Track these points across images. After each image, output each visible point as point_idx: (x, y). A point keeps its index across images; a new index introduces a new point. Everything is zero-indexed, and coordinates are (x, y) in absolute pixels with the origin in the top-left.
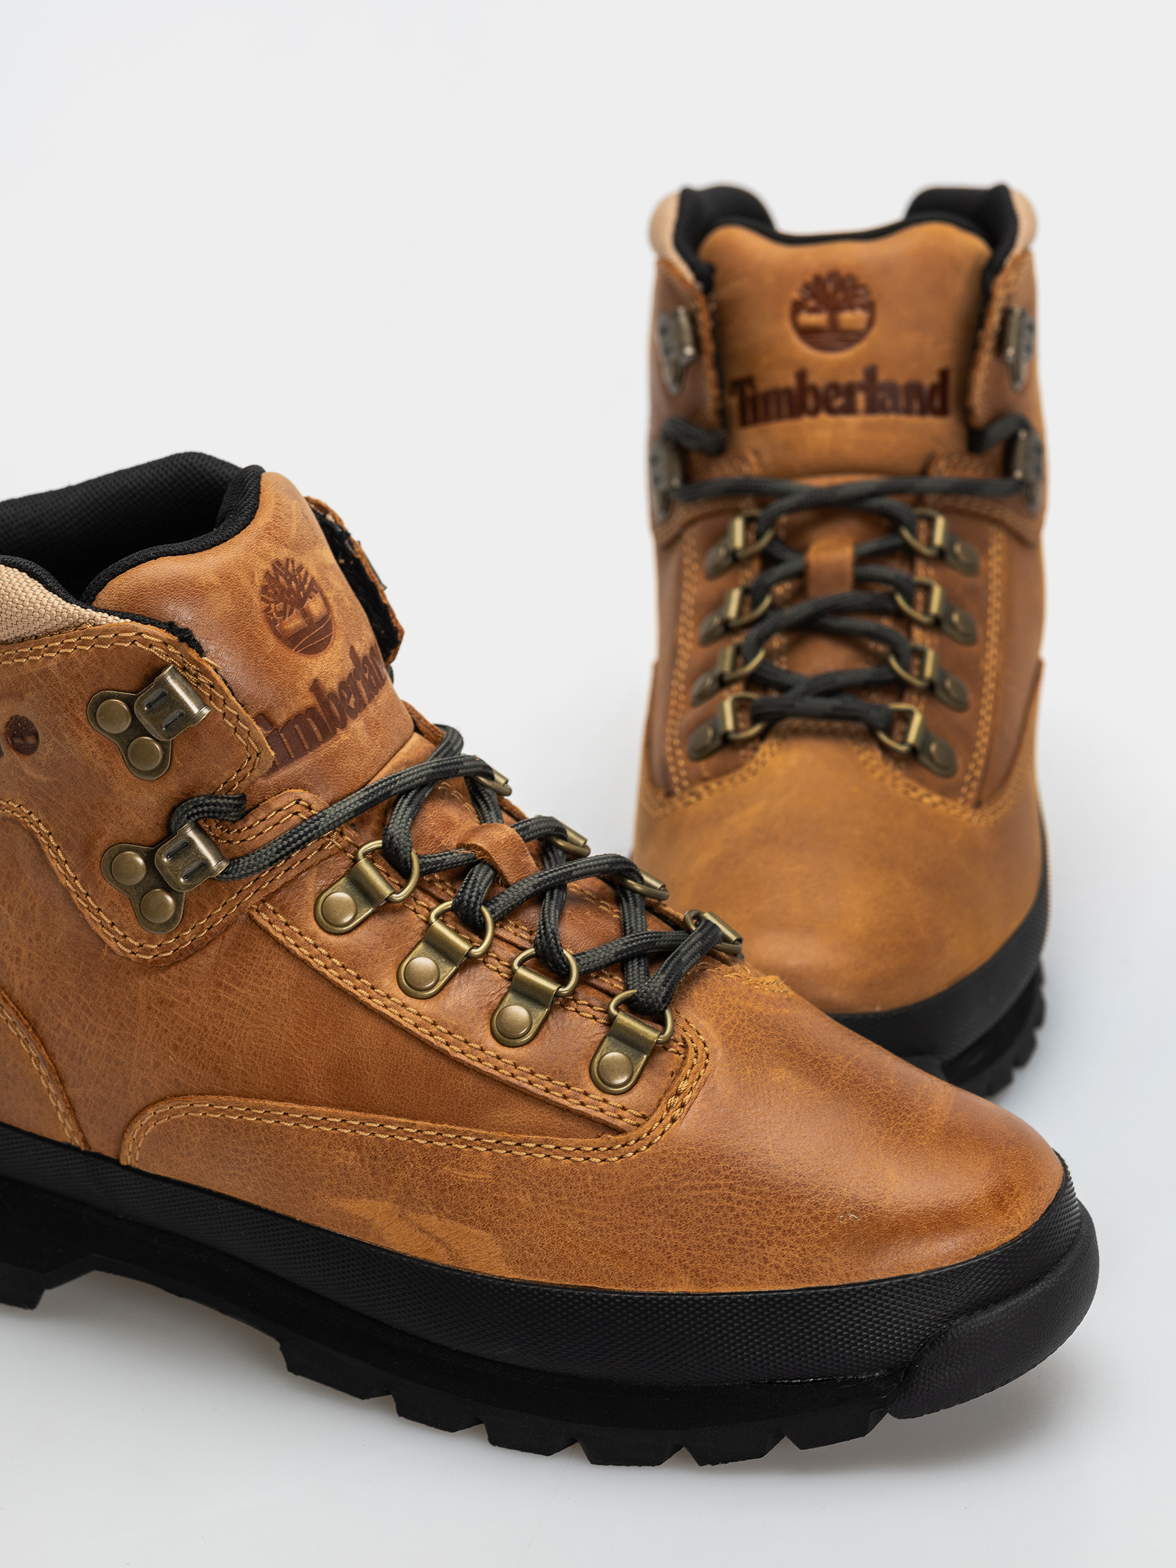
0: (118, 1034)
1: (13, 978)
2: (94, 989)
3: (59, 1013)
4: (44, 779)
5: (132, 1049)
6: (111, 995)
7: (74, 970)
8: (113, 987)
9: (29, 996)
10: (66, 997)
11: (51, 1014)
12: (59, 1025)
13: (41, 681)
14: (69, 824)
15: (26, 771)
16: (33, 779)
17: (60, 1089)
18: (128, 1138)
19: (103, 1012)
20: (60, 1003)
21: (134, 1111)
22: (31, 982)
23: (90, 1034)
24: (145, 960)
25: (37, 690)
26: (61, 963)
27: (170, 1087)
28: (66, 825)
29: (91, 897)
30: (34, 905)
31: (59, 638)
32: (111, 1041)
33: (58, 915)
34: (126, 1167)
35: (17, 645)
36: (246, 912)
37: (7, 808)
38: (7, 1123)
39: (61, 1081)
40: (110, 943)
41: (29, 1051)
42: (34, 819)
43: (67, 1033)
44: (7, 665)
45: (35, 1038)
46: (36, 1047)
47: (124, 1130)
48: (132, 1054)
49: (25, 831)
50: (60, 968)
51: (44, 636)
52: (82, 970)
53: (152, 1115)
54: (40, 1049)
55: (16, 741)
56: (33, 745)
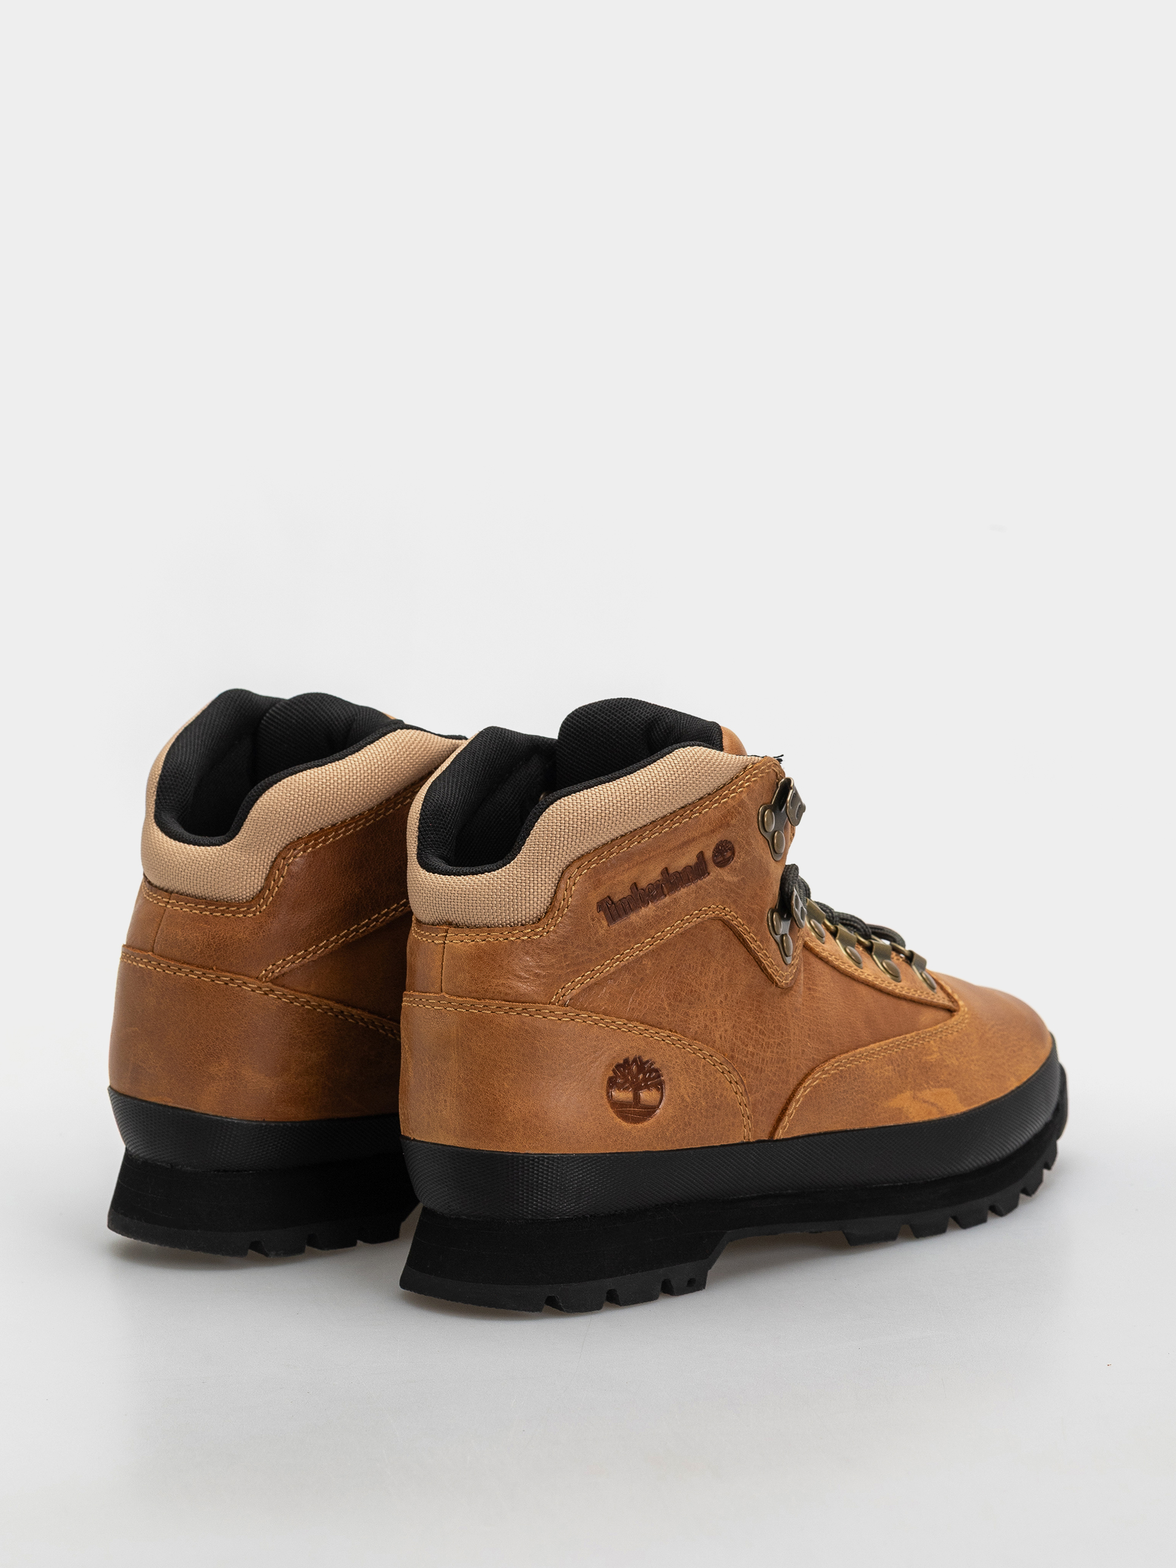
0: (782, 1041)
1: (714, 1034)
2: (764, 1017)
3: (746, 1043)
4: (736, 879)
5: (790, 1047)
6: (774, 1017)
7: (751, 1010)
8: (773, 1011)
9: (726, 1041)
10: (749, 1031)
11: (741, 1047)
12: (748, 1051)
13: (740, 809)
14: (749, 905)
15: (725, 878)
16: (729, 882)
17: (748, 1098)
18: (785, 1116)
19: (772, 1030)
20: (746, 1037)
21: (790, 1093)
22: (726, 1031)
23: (766, 1049)
24: (787, 983)
25: (738, 816)
26: (742, 1008)
27: (811, 1064)
28: (747, 907)
29: (766, 950)
30: (723, 976)
31: (743, 777)
32: (779, 1047)
33: (739, 975)
34: (777, 1140)
35: (723, 789)
36: (803, 939)
37: (710, 911)
38: (707, 1145)
39: (749, 1092)
40: (776, 978)
41: (732, 1079)
42: (728, 911)
43: (753, 1054)
44: (717, 807)
45: (734, 1068)
46: (736, 1074)
47: (782, 1111)
48: (790, 1051)
49: (721, 923)
50: (742, 1012)
51: (736, 778)
52: (756, 1007)
53: (802, 1090)
54: (738, 1074)
55: (720, 859)
56: (730, 857)
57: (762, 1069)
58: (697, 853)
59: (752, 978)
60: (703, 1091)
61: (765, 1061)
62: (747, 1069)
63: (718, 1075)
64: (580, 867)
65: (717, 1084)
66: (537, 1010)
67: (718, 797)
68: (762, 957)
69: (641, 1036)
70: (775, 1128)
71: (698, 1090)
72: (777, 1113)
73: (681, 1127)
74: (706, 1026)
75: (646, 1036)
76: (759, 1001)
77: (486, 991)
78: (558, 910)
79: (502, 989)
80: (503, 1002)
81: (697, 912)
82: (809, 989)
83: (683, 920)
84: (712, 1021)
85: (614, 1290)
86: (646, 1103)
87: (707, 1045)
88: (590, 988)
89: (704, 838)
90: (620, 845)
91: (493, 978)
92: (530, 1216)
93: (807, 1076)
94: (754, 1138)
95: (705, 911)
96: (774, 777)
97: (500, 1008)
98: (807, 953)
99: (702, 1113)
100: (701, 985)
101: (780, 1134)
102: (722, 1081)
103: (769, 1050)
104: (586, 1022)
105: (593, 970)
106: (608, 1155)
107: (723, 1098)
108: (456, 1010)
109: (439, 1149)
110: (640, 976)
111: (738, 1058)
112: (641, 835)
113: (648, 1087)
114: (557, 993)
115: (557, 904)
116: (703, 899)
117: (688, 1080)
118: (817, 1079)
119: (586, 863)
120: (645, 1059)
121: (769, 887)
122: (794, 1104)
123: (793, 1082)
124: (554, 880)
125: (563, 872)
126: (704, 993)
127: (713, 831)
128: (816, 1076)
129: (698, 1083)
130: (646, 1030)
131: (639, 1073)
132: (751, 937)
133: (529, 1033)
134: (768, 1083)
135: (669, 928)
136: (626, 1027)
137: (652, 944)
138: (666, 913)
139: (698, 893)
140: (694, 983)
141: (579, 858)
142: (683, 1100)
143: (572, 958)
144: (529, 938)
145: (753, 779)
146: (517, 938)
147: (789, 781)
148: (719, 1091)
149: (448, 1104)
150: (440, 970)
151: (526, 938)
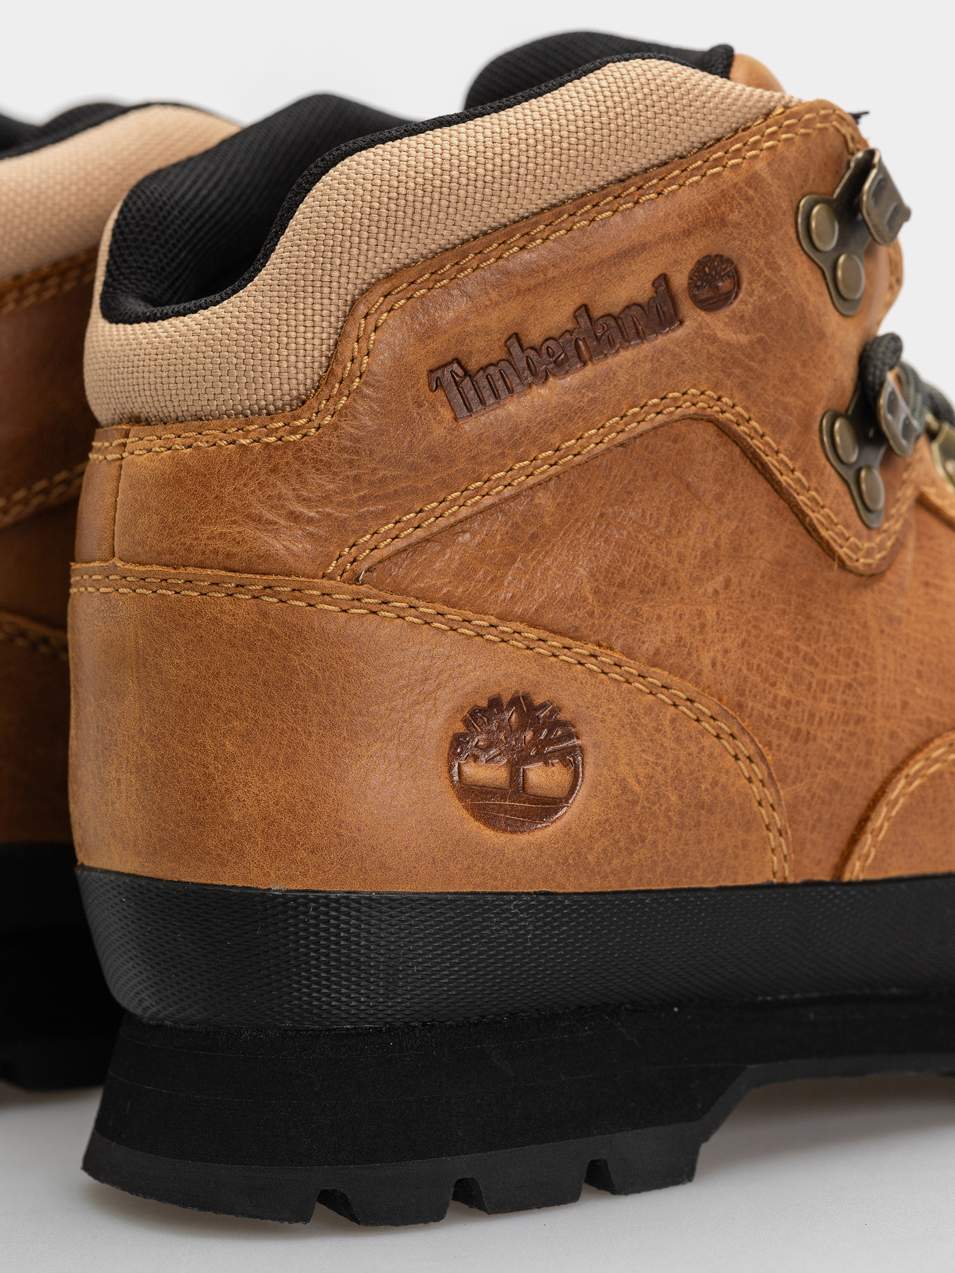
0: (855, 679)
1: (698, 656)
2: (814, 628)
3: (773, 680)
4: (743, 339)
5: (874, 694)
6: (837, 630)
7: (784, 612)
8: (836, 617)
9: (725, 673)
10: (779, 654)
11: (761, 686)
12: (775, 697)
13: (751, 192)
14: (776, 396)
15: (720, 334)
16: (728, 344)
17: (777, 791)
18: (865, 833)
19: (832, 656)
20: (772, 665)
21: (875, 786)
22: (726, 652)
23: (819, 695)
24: (870, 565)
25: (746, 207)
26: (764, 608)
27: (922, 732)
28: (772, 400)
29: (816, 490)
30: (719, 538)
31: (760, 129)
32: (847, 692)
33: (757, 539)
34: (850, 884)
35: (711, 149)
36: (917, 488)
37: (685, 401)
38: (686, 886)
39: (780, 780)
40: (843, 552)
41: (738, 751)
42: (726, 404)
43: (787, 704)
44: (697, 182)
45: (743, 729)
46: (747, 740)
47: (859, 823)
48: (874, 702)
49: (711, 428)
50: (764, 615)
51: (744, 130)
52: (796, 608)
53: (903, 782)
54: (753, 741)
55: (705, 294)
56: (730, 292)
57: (808, 733)
58: (653, 275)
59: (787, 547)
60: (671, 773)
61: (817, 719)
62: (775, 732)
63: (708, 741)
64: (389, 294)
65: (705, 758)
66: (294, 590)
67: (700, 163)
68: (806, 505)
69: (528, 651)
70: (846, 857)
71: (659, 769)
72: (848, 827)
73: (622, 844)
74: (680, 639)
75: (539, 653)
76: (804, 597)
77: (188, 550)
78: (341, 383)
79: (219, 544)
80: (223, 573)
81: (655, 401)
82: (927, 584)
83: (625, 416)
84: (693, 630)
85: (472, 1179)
86: (539, 792)
87: (682, 677)
88: (415, 547)
89: (668, 247)
90: (480, 252)
91: (203, 522)
92: (288, 1023)
93: (912, 754)
94: (795, 876)
95: (675, 399)
96: (838, 142)
97: (217, 584)
98: (926, 517)
99: (670, 819)
100: (669, 553)
101: (856, 871)
102: (716, 755)
103: (826, 696)
104: (403, 618)
105: (421, 511)
106: (450, 897)
107: (718, 790)
108: (135, 591)
109: (141, 886)
110: (531, 530)
111: (752, 709)
112: (527, 234)
113: (545, 759)
114: (340, 556)
115: (338, 370)
116: (668, 375)
117: (637, 748)
118: (936, 761)
119: (405, 285)
120: (538, 700)
121: (825, 364)
122: (883, 810)
123: (881, 765)
124: (333, 319)
125: (354, 302)
126: (676, 571)
127: (687, 233)
128: (935, 754)
129: (658, 756)
130: (540, 640)
131: (523, 727)
132: (781, 462)
133: (278, 638)
134: (823, 764)
135: (593, 431)
136: (496, 632)
137: (556, 464)
138: (586, 399)
139: (658, 360)
140: (652, 549)
141: (388, 276)
142: (625, 789)
143: (372, 483)
144: (280, 439)
145: (784, 136)
146: (255, 441)
147: (871, 153)
148: (710, 774)
149: (123, 787)
150: (112, 514)
151: (273, 439)
